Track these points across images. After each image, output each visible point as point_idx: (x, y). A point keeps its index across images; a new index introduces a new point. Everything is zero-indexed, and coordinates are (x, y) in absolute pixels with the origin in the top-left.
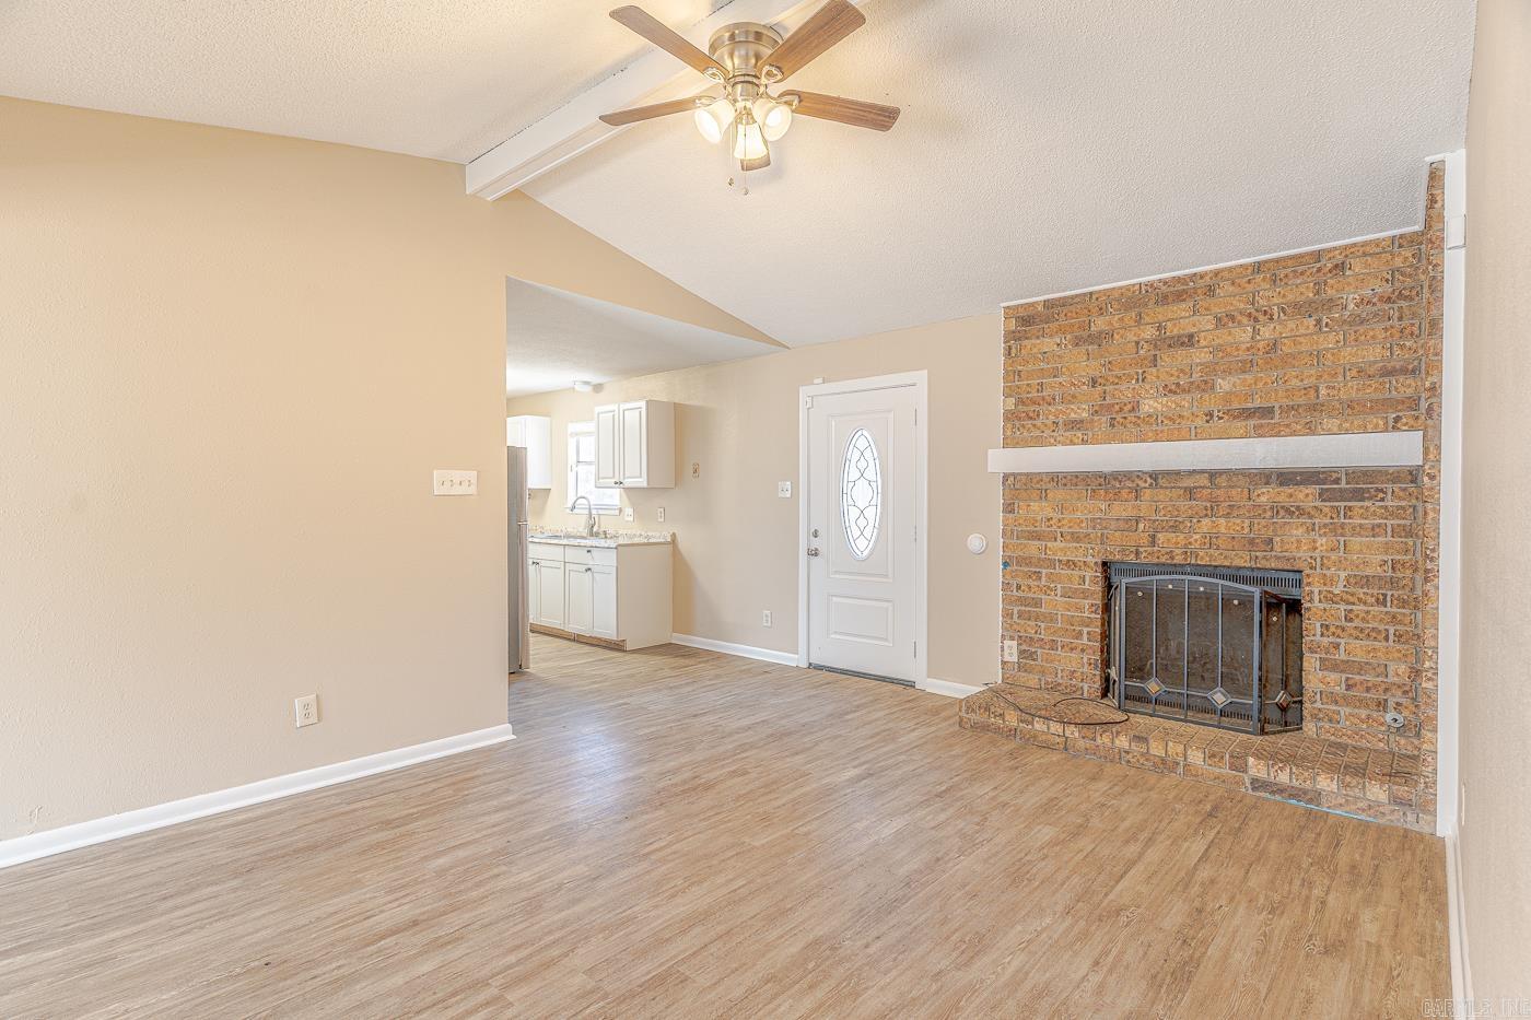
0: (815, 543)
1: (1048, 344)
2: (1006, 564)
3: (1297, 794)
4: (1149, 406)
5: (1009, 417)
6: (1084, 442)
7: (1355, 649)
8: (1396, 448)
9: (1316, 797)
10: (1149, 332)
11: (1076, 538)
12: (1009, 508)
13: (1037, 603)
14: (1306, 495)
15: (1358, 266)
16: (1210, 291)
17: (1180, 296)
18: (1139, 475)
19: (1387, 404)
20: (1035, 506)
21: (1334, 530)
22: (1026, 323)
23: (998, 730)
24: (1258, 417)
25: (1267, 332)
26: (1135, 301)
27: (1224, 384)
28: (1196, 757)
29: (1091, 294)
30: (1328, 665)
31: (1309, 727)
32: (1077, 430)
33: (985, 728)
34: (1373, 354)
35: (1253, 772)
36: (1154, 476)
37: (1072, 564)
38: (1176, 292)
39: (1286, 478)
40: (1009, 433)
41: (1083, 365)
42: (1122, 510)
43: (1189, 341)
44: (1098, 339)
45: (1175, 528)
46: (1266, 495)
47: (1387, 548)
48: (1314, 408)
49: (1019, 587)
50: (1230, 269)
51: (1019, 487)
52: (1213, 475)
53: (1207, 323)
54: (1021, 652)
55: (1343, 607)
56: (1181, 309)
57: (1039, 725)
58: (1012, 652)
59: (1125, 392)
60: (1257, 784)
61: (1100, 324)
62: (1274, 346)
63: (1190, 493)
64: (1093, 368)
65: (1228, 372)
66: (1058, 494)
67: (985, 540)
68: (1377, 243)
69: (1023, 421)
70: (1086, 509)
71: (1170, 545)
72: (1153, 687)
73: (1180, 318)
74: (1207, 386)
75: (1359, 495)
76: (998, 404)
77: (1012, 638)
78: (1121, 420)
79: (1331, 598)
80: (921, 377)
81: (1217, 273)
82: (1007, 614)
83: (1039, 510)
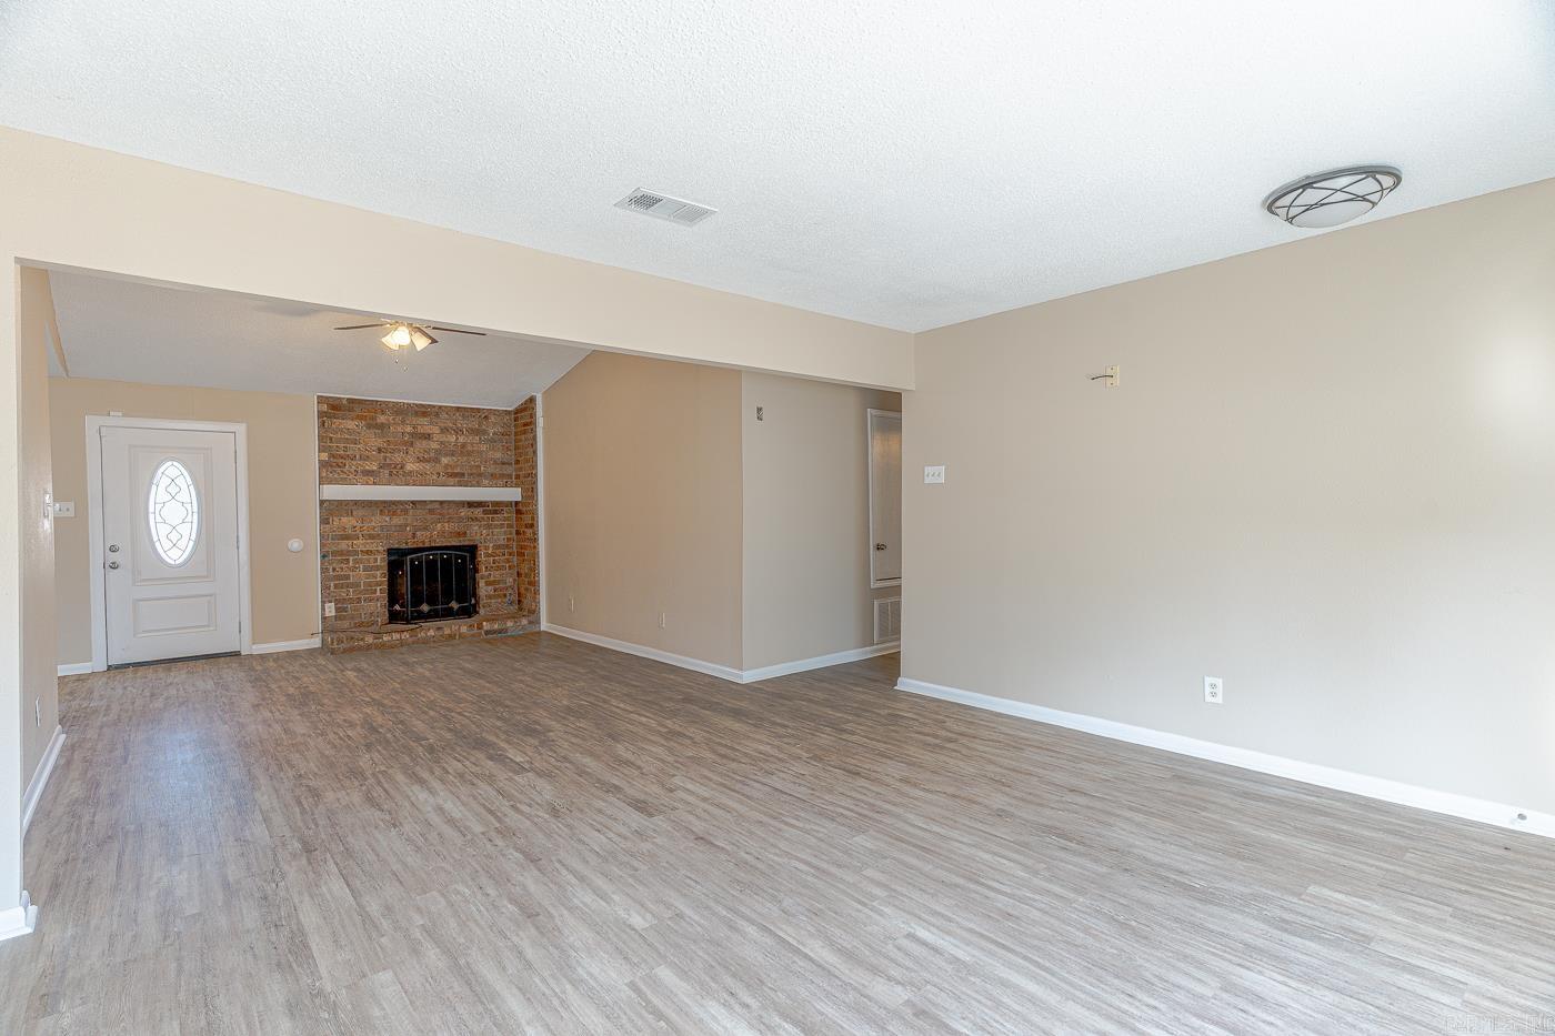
0: (113, 557)
1: (351, 424)
2: (323, 557)
3: (500, 631)
4: (409, 467)
5: (323, 464)
6: (375, 484)
7: (495, 575)
8: (513, 494)
9: (506, 630)
10: (409, 429)
11: (371, 537)
12: (324, 521)
13: (348, 577)
14: (478, 512)
15: (493, 419)
16: (437, 415)
17: (424, 414)
18: (406, 502)
19: (502, 476)
20: (344, 519)
21: (489, 527)
22: (333, 409)
23: (360, 648)
24: (459, 478)
25: (461, 439)
26: (401, 410)
27: (445, 460)
28: (464, 629)
29: (377, 401)
30: (487, 584)
31: (482, 611)
32: (370, 476)
33: (352, 650)
34: (498, 455)
35: (485, 628)
36: (413, 502)
37: (368, 552)
38: (423, 411)
39: (471, 504)
40: (324, 474)
41: (374, 441)
42: (397, 521)
43: (428, 437)
44: (381, 426)
45: (426, 529)
46: (464, 512)
47: (505, 532)
48: (480, 475)
49: (334, 569)
50: (446, 407)
51: (330, 509)
52: (442, 503)
53: (436, 430)
54: (337, 610)
55: (492, 558)
56: (424, 421)
57: (386, 638)
58: (331, 610)
59: (398, 458)
60: (487, 633)
61: (382, 419)
62: (464, 446)
63: (431, 511)
64: (380, 442)
65: (446, 455)
66: (359, 512)
67: (304, 543)
68: (498, 411)
69: (334, 466)
70: (377, 521)
71: (424, 538)
72: (425, 608)
73: (425, 425)
74: (437, 460)
75: (496, 512)
76: (314, 456)
77: (330, 602)
78: (396, 474)
79: (488, 555)
80: (241, 429)
81: (440, 407)
82: (325, 588)
83: (348, 522)
